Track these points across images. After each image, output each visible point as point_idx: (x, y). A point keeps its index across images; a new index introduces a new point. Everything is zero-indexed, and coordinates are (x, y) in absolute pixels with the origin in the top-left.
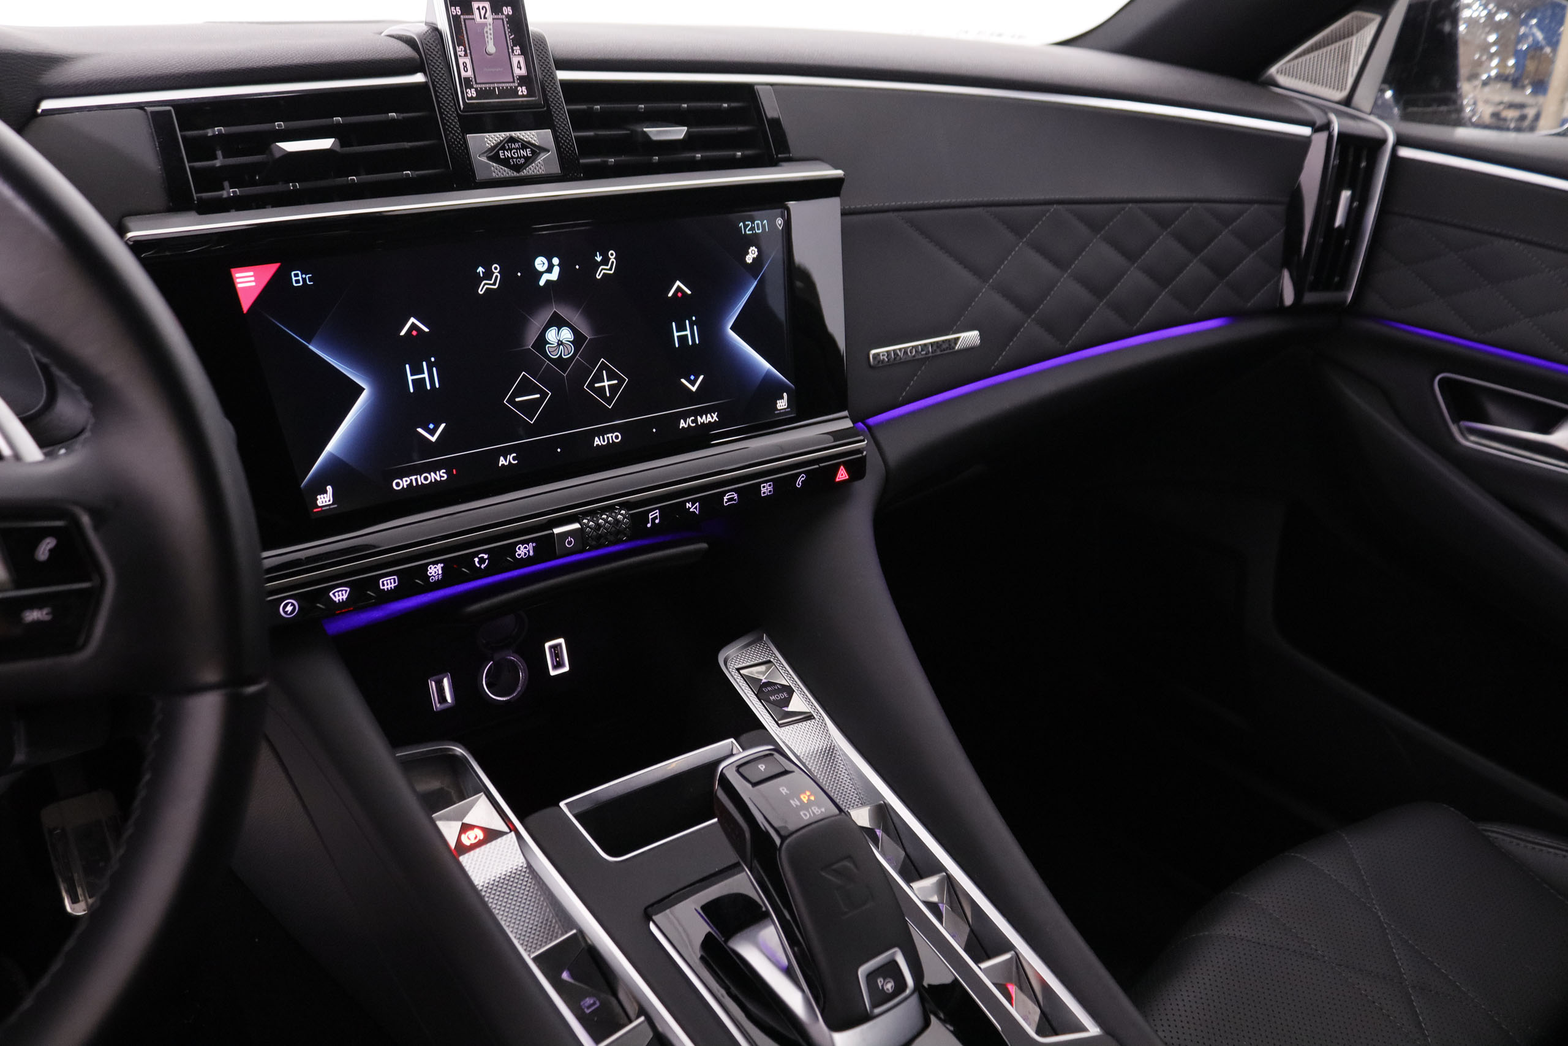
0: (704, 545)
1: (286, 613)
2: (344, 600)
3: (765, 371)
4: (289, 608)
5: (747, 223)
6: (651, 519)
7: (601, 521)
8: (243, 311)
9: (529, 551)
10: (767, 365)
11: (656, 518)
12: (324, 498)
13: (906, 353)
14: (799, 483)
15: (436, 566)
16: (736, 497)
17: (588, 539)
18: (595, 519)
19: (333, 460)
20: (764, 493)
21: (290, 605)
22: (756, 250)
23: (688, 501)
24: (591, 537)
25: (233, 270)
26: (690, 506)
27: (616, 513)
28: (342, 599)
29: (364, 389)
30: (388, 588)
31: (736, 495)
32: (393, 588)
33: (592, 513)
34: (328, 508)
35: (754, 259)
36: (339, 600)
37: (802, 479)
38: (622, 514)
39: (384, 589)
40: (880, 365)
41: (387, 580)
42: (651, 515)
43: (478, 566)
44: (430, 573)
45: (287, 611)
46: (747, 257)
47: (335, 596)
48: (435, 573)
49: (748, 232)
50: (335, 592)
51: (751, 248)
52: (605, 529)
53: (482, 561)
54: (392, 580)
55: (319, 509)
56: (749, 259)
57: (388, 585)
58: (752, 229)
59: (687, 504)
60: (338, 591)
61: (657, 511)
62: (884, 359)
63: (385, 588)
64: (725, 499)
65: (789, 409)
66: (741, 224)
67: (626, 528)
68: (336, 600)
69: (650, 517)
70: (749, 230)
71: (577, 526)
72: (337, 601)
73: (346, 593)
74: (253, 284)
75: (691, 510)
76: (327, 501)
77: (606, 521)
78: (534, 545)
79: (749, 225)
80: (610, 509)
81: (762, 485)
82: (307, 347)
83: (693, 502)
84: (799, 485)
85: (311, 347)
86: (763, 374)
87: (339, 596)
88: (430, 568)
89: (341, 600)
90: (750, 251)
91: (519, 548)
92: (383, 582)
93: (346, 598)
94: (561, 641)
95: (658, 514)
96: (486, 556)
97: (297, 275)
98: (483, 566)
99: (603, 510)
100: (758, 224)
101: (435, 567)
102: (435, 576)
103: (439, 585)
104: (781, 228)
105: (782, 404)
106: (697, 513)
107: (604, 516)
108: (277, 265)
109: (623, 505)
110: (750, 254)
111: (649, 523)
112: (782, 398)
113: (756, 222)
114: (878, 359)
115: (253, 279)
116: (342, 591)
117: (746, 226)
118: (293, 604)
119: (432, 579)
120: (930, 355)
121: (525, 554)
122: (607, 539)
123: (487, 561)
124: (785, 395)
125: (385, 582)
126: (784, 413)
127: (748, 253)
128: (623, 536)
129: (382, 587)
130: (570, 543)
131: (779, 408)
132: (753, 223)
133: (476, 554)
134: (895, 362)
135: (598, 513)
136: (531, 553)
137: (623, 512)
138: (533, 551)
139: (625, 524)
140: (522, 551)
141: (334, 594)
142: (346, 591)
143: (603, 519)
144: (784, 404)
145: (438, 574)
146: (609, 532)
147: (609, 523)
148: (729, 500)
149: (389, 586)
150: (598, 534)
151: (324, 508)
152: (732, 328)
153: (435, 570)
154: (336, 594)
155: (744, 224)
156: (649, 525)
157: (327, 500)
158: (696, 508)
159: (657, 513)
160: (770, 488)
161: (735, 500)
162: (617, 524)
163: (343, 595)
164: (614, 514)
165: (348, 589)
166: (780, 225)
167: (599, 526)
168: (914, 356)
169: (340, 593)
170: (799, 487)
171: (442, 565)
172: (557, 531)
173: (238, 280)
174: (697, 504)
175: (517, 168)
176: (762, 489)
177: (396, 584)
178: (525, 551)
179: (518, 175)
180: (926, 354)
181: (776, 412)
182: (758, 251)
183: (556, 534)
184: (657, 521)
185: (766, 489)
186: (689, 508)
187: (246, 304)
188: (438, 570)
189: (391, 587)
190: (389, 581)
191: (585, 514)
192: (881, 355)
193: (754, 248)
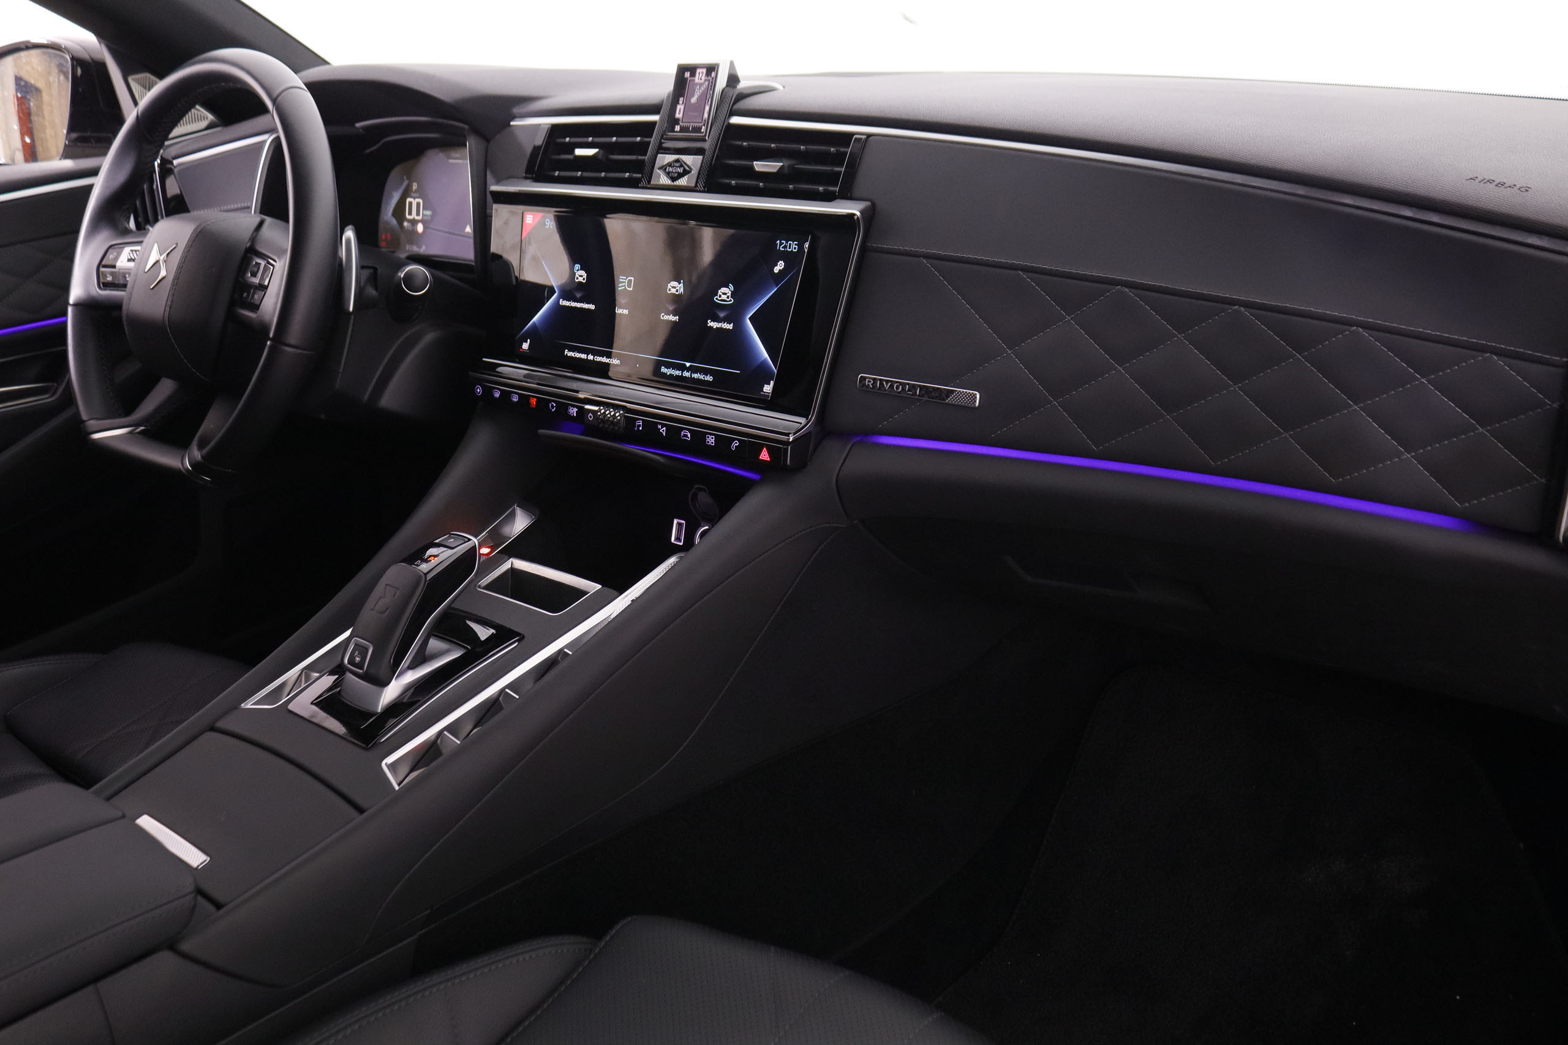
2: (498, 397)
3: (763, 359)
4: (478, 390)
6: (637, 425)
9: (574, 412)
10: (765, 354)
11: (640, 426)
13: (892, 386)
16: (689, 436)
17: (598, 419)
18: (606, 409)
19: (534, 325)
20: (708, 442)
22: (783, 264)
23: (660, 424)
24: (600, 418)
26: (660, 428)
29: (557, 292)
31: (689, 434)
32: (517, 402)
35: (780, 270)
37: (736, 444)
38: (620, 413)
40: (864, 388)
42: (637, 422)
43: (551, 408)
44: (531, 402)
46: (776, 268)
51: (780, 262)
52: (607, 417)
53: (553, 406)
56: (776, 270)
58: (785, 247)
61: (641, 422)
62: (868, 385)
63: (514, 400)
64: (682, 434)
66: (777, 243)
68: (495, 396)
70: (782, 248)
71: (596, 408)
73: (498, 393)
74: (531, 222)
75: (660, 431)
77: (610, 413)
78: (577, 410)
79: (783, 243)
81: (709, 435)
83: (663, 426)
86: (761, 361)
90: (779, 263)
91: (570, 409)
95: (641, 424)
96: (555, 405)
97: (547, 221)
98: (553, 410)
100: (790, 244)
105: (768, 389)
106: (664, 435)
107: (611, 410)
109: (624, 408)
110: (778, 266)
111: (635, 427)
112: (769, 384)
114: (864, 382)
115: (532, 218)
117: (781, 244)
118: (480, 389)
120: (916, 397)
121: (572, 413)
123: (555, 407)
124: (772, 383)
125: (514, 397)
127: (776, 265)
129: (511, 398)
130: (590, 417)
131: (764, 391)
132: (787, 242)
134: (878, 391)
137: (622, 412)
138: (576, 414)
143: (609, 411)
145: (534, 404)
147: (611, 415)
148: (685, 434)
150: (603, 418)
152: (749, 319)
155: (780, 242)
156: (635, 429)
157: (527, 345)
158: (663, 431)
160: (714, 441)
161: (688, 438)
164: (617, 411)
166: (806, 248)
167: (604, 414)
168: (899, 393)
171: (537, 400)
172: (587, 407)
173: (527, 218)
174: (665, 428)
175: (673, 179)
176: (707, 438)
177: (518, 400)
178: (572, 411)
179: (672, 183)
180: (912, 395)
184: (641, 428)
185: (710, 440)
188: (534, 402)
192: (867, 380)
193: (782, 262)
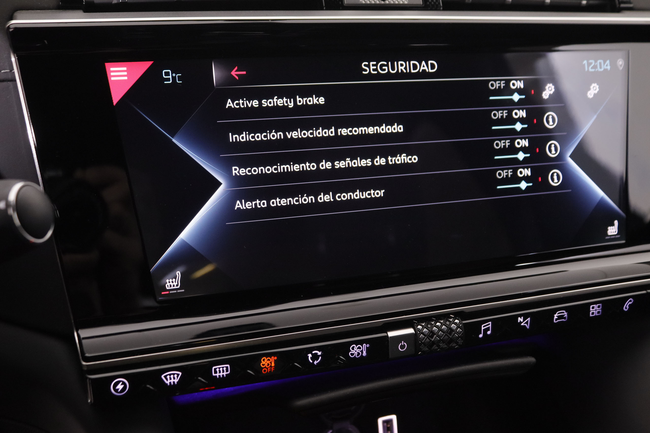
0: (532, 360)
1: (116, 390)
2: (176, 383)
3: (599, 199)
4: (120, 387)
5: (591, 61)
6: (483, 329)
7: (435, 328)
8: (113, 103)
9: (362, 351)
10: (600, 193)
11: (488, 329)
12: (172, 282)
14: (626, 307)
15: (269, 358)
16: (566, 316)
17: (420, 345)
18: (429, 326)
19: (185, 246)
20: (593, 313)
21: (121, 383)
22: (598, 87)
23: (520, 316)
24: (424, 343)
25: (107, 65)
26: (522, 320)
27: (450, 321)
28: (174, 382)
29: (221, 184)
30: (219, 376)
31: (566, 313)
32: (225, 376)
33: (427, 320)
34: (175, 291)
35: (595, 94)
36: (170, 383)
37: (630, 303)
38: (456, 324)
39: (216, 376)
41: (219, 368)
42: (484, 326)
43: (311, 361)
44: (263, 365)
45: (118, 389)
46: (589, 92)
47: (167, 380)
48: (268, 365)
49: (591, 70)
50: (167, 375)
51: (593, 85)
52: (438, 336)
53: (315, 357)
54: (225, 369)
55: (168, 292)
56: (591, 94)
57: (220, 372)
58: (595, 67)
59: (519, 319)
60: (170, 375)
61: (490, 323)
63: (218, 375)
64: (556, 316)
65: (618, 236)
66: (585, 62)
67: (459, 337)
68: (168, 382)
69: (483, 328)
70: (592, 68)
71: (410, 331)
72: (169, 384)
73: (177, 377)
74: (126, 78)
75: (522, 324)
76: (175, 286)
77: (439, 329)
78: (368, 345)
79: (591, 63)
80: (446, 317)
81: (591, 306)
82: (171, 140)
83: (525, 316)
84: (626, 308)
85: (174, 140)
86: (598, 201)
87: (170, 379)
88: (264, 360)
89: (172, 383)
90: (592, 87)
91: (353, 348)
92: (215, 369)
93: (177, 382)
94: (394, 417)
95: (490, 326)
96: (319, 353)
97: (167, 74)
98: (316, 362)
99: (438, 318)
100: (600, 63)
101: (269, 360)
102: (267, 368)
103: (270, 376)
104: (621, 68)
105: (613, 230)
106: (528, 327)
107: (438, 324)
108: (151, 63)
109: (458, 315)
110: (592, 89)
111: (481, 334)
112: (613, 225)
113: (599, 61)
115: (126, 73)
116: (174, 374)
117: (589, 64)
118: (124, 383)
119: (265, 371)
121: (359, 354)
122: (439, 346)
123: (320, 358)
124: (616, 222)
125: (218, 370)
126: (613, 238)
127: (589, 89)
128: (454, 345)
129: (214, 374)
130: (403, 347)
132: (596, 61)
133: (310, 350)
135: (433, 320)
136: (365, 354)
137: (456, 321)
138: (366, 352)
139: (458, 333)
140: (355, 351)
141: (165, 377)
142: (178, 375)
143: (437, 327)
144: (614, 231)
145: (271, 366)
146: (442, 340)
147: (442, 330)
148: (559, 317)
149: (221, 374)
150: (431, 340)
151: (171, 292)
152: (571, 156)
153: (268, 362)
154: (168, 377)
155: (588, 62)
156: (481, 336)
157: (175, 284)
158: (527, 323)
159: (489, 324)
160: (599, 310)
161: (565, 318)
162: (450, 334)
163: (174, 378)
164: (448, 323)
165: (180, 373)
166: (621, 66)
167: (432, 333)
169: (172, 376)
170: (626, 310)
171: (276, 358)
172: (391, 334)
173: (112, 74)
174: (529, 319)
176: (591, 310)
177: (229, 372)
178: (358, 351)
179: (383, 2)
181: (607, 238)
182: (599, 88)
183: (390, 337)
184: (489, 332)
185: (595, 310)
186: (521, 322)
187: (116, 96)
188: (271, 363)
189: (223, 375)
190: (221, 369)
191: (420, 320)
193: (595, 85)
